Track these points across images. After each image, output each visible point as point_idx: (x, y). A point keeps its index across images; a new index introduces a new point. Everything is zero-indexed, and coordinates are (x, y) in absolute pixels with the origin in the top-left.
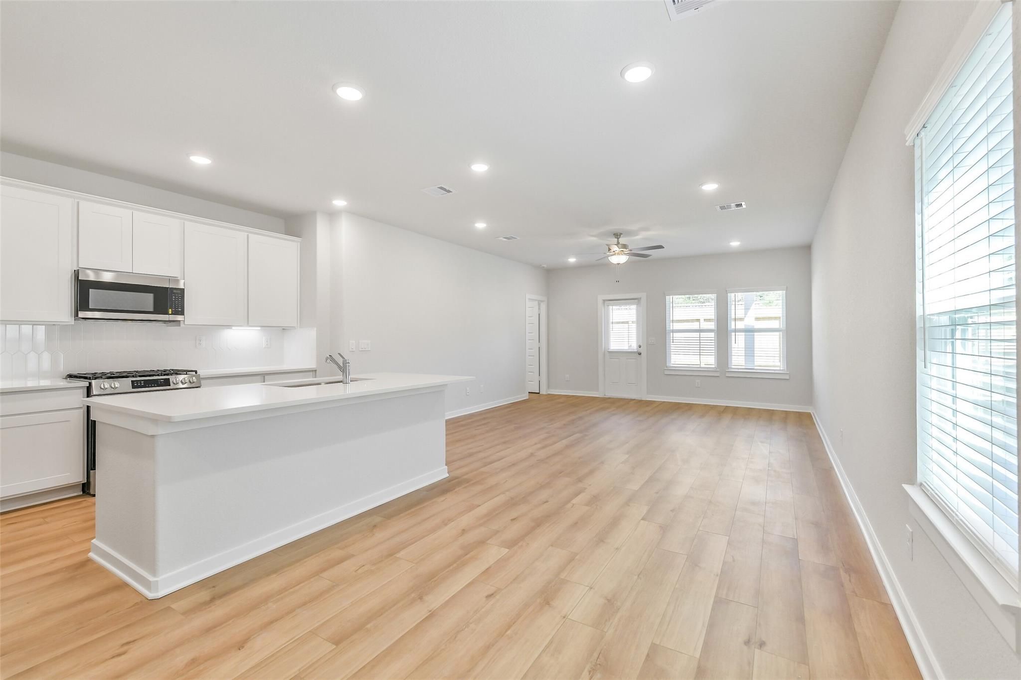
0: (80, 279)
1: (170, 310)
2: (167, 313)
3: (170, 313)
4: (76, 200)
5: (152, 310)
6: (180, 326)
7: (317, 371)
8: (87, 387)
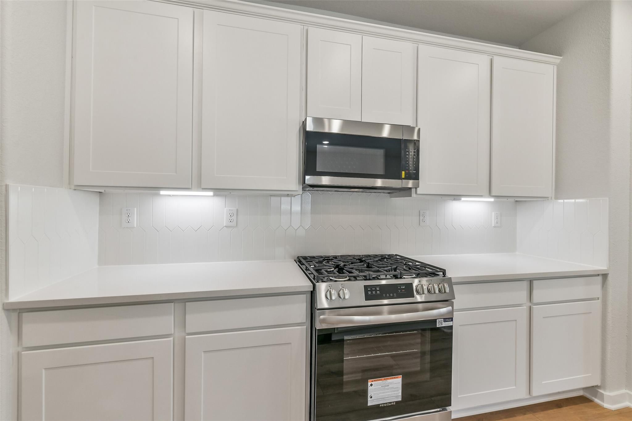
0: (307, 130)
1: (403, 172)
2: (399, 178)
3: (403, 176)
4: (306, 28)
5: (381, 172)
6: (411, 196)
7: (610, 278)
8: (311, 291)
